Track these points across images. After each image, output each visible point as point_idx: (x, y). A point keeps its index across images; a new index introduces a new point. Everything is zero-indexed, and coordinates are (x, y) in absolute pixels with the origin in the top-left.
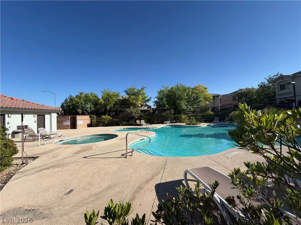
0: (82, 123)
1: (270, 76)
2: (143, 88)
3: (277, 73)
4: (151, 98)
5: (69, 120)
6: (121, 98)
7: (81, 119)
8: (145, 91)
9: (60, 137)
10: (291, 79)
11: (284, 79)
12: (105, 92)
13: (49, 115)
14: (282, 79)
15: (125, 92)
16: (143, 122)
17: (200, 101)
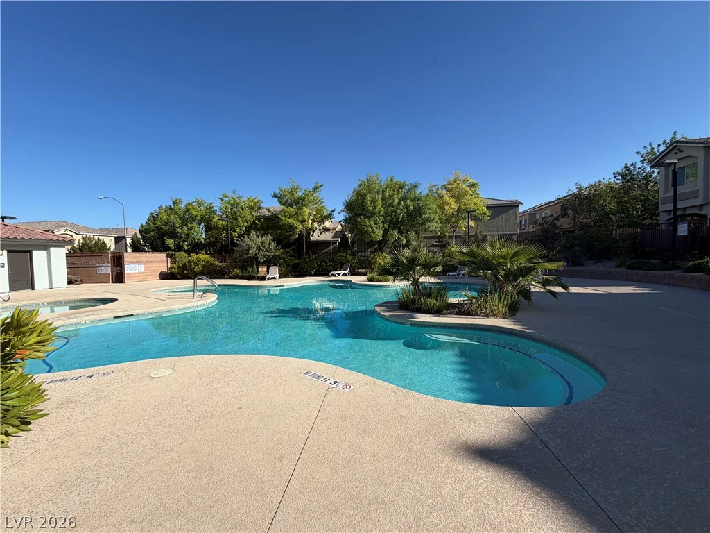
0: (143, 271)
1: (650, 144)
2: (315, 189)
3: (672, 136)
4: (334, 211)
5: (108, 262)
6: (266, 213)
7: (140, 260)
8: (320, 194)
9: (7, 301)
10: (703, 149)
11: (682, 151)
12: (227, 199)
13: (45, 252)
14: (676, 153)
15: (274, 196)
16: (274, 271)
17: (427, 220)
